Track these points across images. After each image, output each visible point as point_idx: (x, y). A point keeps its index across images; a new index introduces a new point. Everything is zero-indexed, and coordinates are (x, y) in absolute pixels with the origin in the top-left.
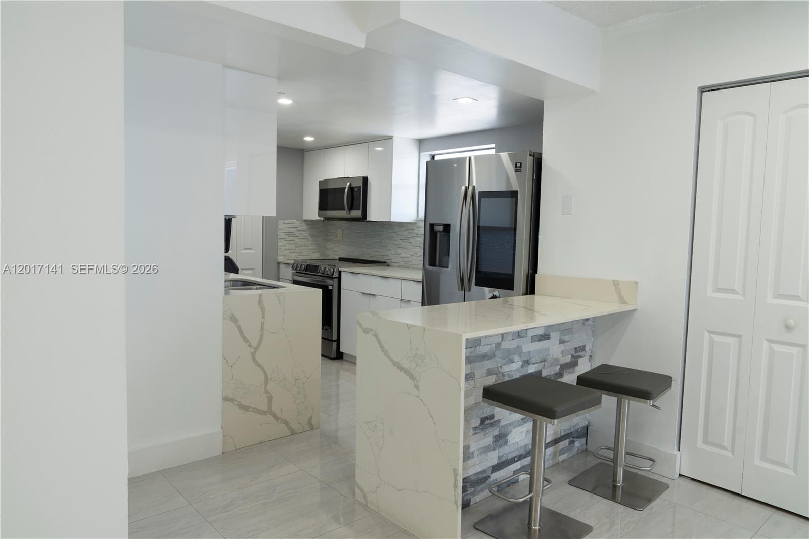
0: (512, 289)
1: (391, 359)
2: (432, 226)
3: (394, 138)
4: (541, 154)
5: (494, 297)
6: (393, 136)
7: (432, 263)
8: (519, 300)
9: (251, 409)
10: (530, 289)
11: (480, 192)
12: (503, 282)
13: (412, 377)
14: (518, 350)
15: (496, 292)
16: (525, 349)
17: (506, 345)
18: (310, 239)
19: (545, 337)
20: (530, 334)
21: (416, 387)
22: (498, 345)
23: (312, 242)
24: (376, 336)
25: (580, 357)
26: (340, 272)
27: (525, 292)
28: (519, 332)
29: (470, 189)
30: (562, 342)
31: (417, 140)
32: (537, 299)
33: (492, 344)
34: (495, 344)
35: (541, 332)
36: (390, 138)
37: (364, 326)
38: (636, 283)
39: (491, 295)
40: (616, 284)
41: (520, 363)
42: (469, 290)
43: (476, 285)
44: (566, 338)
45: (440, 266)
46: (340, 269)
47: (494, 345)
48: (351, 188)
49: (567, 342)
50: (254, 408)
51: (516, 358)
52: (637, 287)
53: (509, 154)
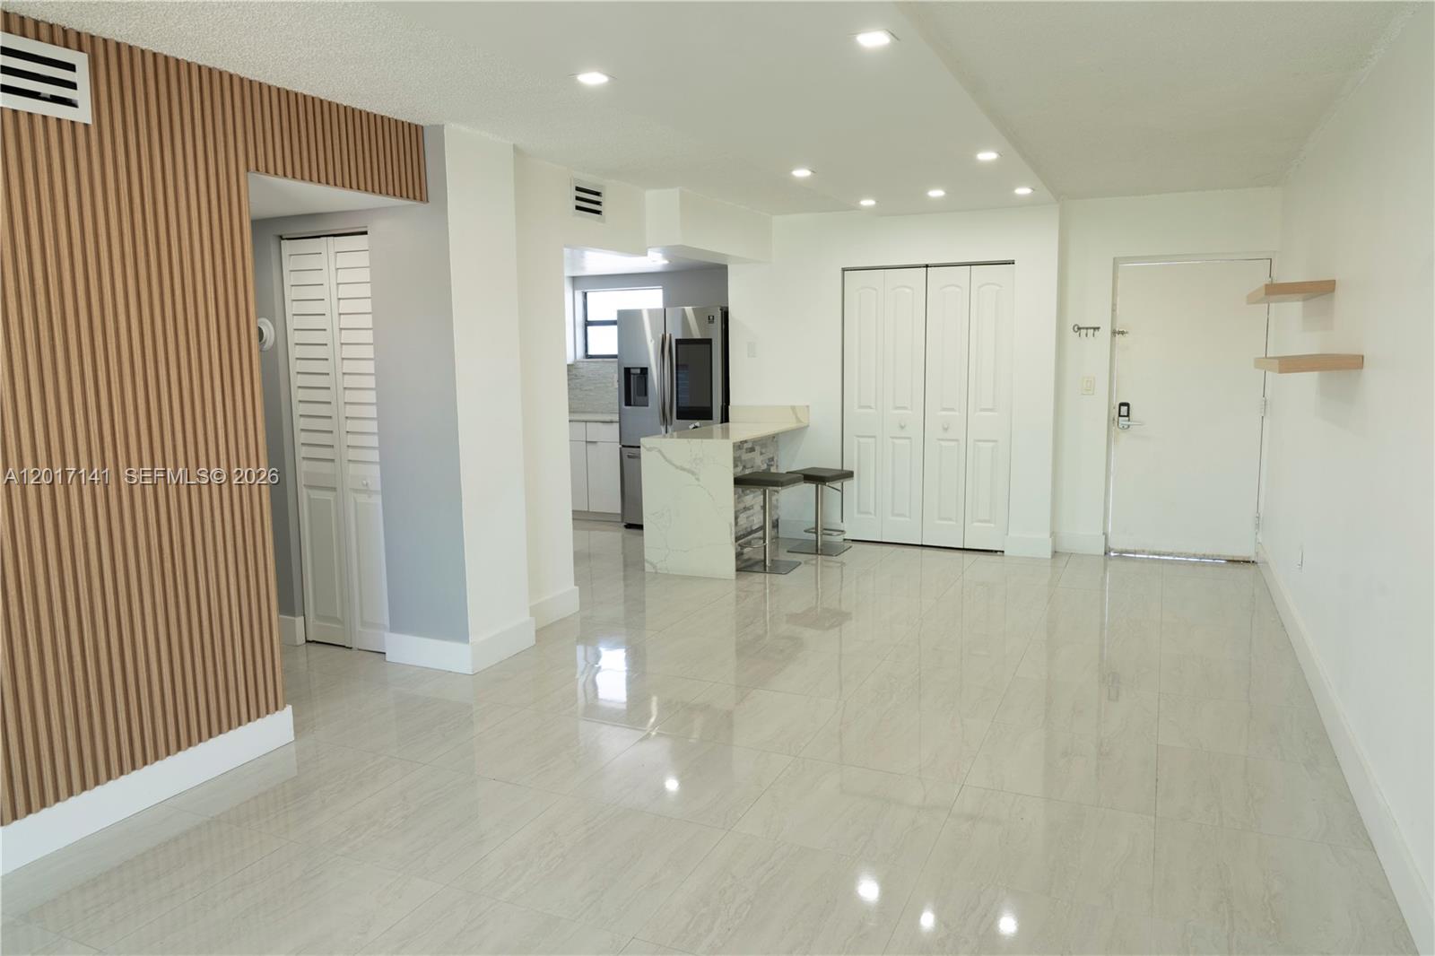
0: (711, 419)
1: (674, 465)
2: (627, 371)
4: (727, 308)
5: (696, 427)
7: (628, 403)
8: (717, 427)
10: (725, 418)
11: (677, 340)
12: (705, 414)
13: (693, 473)
15: (697, 424)
19: (752, 450)
20: (746, 446)
21: (698, 479)
24: (660, 451)
25: (772, 465)
27: (721, 421)
29: (668, 335)
30: (761, 454)
32: (731, 424)
37: (648, 446)
38: (808, 407)
39: (693, 426)
40: (793, 408)
42: (671, 424)
43: (678, 418)
44: (763, 451)
45: (635, 405)
49: (765, 453)
51: (739, 464)
52: (808, 410)
53: (693, 309)
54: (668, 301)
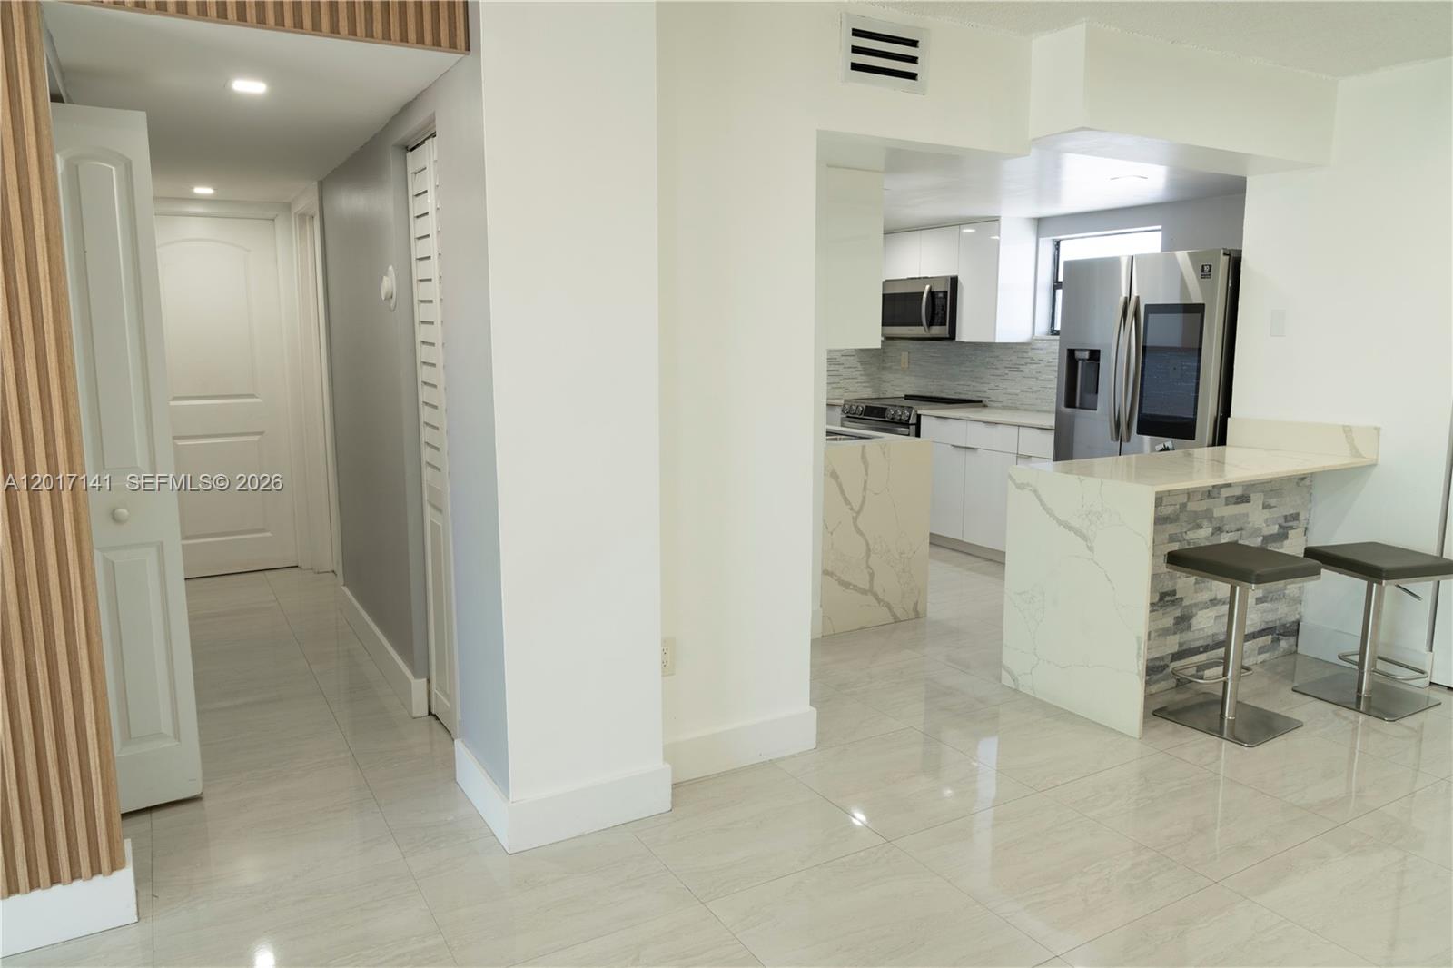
0: (1193, 438)
1: (1055, 518)
2: (1071, 352)
3: (1002, 220)
4: (1240, 252)
5: (1166, 449)
6: (999, 217)
7: (1070, 403)
8: (1202, 453)
9: (851, 587)
10: (1220, 438)
11: (1147, 306)
12: (1182, 429)
13: (1084, 538)
14: (1208, 514)
15: (1169, 443)
16: (1217, 513)
17: (1192, 507)
18: (860, 368)
19: (1243, 499)
20: (1225, 493)
21: (1090, 549)
22: (1183, 506)
23: (862, 373)
24: (1035, 491)
25: (1292, 528)
26: (919, 417)
27: (1211, 442)
28: (1209, 491)
29: (1133, 298)
30: (1265, 507)
31: (1034, 219)
32: (1229, 450)
33: (1176, 505)
34: (1180, 504)
35: (1238, 492)
36: (997, 219)
38: (1378, 429)
39: (1161, 446)
40: (1347, 430)
41: (1210, 530)
42: (1128, 441)
43: (1138, 433)
44: (1273, 502)
45: (1081, 408)
46: (919, 412)
47: (1178, 506)
48: (932, 294)
49: (1275, 507)
50: (854, 586)
51: (1205, 523)
52: (1378, 435)
53: (1188, 253)
54: (1169, 245)
